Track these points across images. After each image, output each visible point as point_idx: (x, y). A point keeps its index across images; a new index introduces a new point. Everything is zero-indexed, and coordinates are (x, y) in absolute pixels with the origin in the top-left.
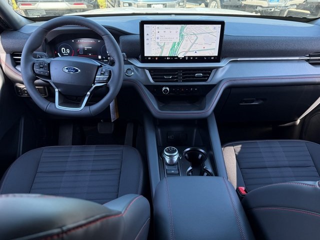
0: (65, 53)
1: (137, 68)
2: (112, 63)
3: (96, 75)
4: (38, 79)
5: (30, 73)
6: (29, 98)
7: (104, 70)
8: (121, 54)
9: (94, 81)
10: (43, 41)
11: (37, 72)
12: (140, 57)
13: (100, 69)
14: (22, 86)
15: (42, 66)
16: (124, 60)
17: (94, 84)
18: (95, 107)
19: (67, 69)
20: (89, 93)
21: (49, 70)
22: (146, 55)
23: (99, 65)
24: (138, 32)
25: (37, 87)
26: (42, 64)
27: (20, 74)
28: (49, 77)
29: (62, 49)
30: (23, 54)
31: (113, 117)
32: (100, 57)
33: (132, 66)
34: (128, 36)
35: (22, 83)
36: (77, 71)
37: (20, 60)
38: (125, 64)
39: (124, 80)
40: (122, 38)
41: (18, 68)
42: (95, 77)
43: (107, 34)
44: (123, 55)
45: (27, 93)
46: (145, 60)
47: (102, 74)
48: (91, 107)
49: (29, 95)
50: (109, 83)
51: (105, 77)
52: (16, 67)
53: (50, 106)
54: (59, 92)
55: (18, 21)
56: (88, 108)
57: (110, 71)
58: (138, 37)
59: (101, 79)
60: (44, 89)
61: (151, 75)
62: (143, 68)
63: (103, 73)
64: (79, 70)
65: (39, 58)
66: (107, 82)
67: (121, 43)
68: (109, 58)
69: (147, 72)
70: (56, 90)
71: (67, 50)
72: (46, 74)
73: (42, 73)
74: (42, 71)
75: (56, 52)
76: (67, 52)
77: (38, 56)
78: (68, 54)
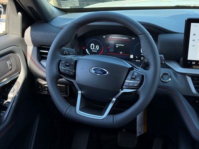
0: (94, 50)
1: (176, 73)
2: (146, 66)
3: (125, 80)
4: (63, 78)
5: (55, 71)
6: (49, 96)
7: (136, 74)
8: (158, 56)
9: (123, 85)
10: (74, 37)
11: (62, 71)
12: (182, 59)
13: (131, 72)
14: (43, 82)
15: (68, 64)
16: (162, 64)
17: (122, 89)
18: (120, 117)
19: (94, 69)
20: (114, 99)
21: (75, 70)
22: (189, 58)
23: (130, 66)
24: (182, 30)
25: (58, 85)
26: (68, 63)
27: (44, 70)
28: (74, 77)
29: (92, 44)
30: (51, 48)
31: (140, 130)
32: (132, 57)
33: (170, 70)
34: (169, 34)
35: (44, 79)
36: (105, 73)
37: (47, 54)
38: (162, 67)
39: (159, 87)
40: (161, 37)
41: (44, 63)
42: (124, 82)
43: (144, 34)
44: (161, 57)
45: (48, 91)
46: (188, 64)
47: (132, 78)
48: (115, 116)
49: (49, 93)
50: (139, 90)
51: (136, 82)
52: (41, 62)
53: (70, 110)
54: (82, 94)
55: (51, 13)
56: (111, 117)
57: (143, 76)
58: (182, 37)
59: (131, 85)
60: (66, 87)
61: (194, 84)
62: (184, 75)
63: (134, 77)
64: (107, 73)
65: (66, 55)
66: (137, 89)
67: (159, 43)
68: (142, 58)
69: (189, 79)
70: (80, 92)
71: (97, 46)
72: (71, 73)
73: (67, 72)
74: (67, 70)
75: (84, 48)
76: (96, 49)
77: (66, 52)
78: (96, 51)
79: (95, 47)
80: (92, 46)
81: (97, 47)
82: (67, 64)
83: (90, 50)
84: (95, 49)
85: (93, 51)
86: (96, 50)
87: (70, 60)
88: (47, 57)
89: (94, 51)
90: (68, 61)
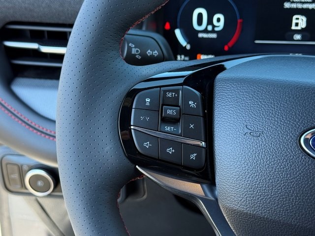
0: (205, 32)
21: (209, 138)
26: (167, 103)
29: (197, 11)
71: (216, 17)
72: (193, 156)
73: (170, 150)
74: (172, 143)
75: (168, 26)
76: (214, 26)
77: (130, 49)
78: (214, 36)
79: (210, 22)
80: (200, 16)
81: (219, 20)
82: (169, 112)
83: (190, 34)
84: (210, 28)
85: (200, 35)
86: (213, 31)
87: (177, 91)
88: (60, 69)
89: (205, 35)
90: (169, 95)
